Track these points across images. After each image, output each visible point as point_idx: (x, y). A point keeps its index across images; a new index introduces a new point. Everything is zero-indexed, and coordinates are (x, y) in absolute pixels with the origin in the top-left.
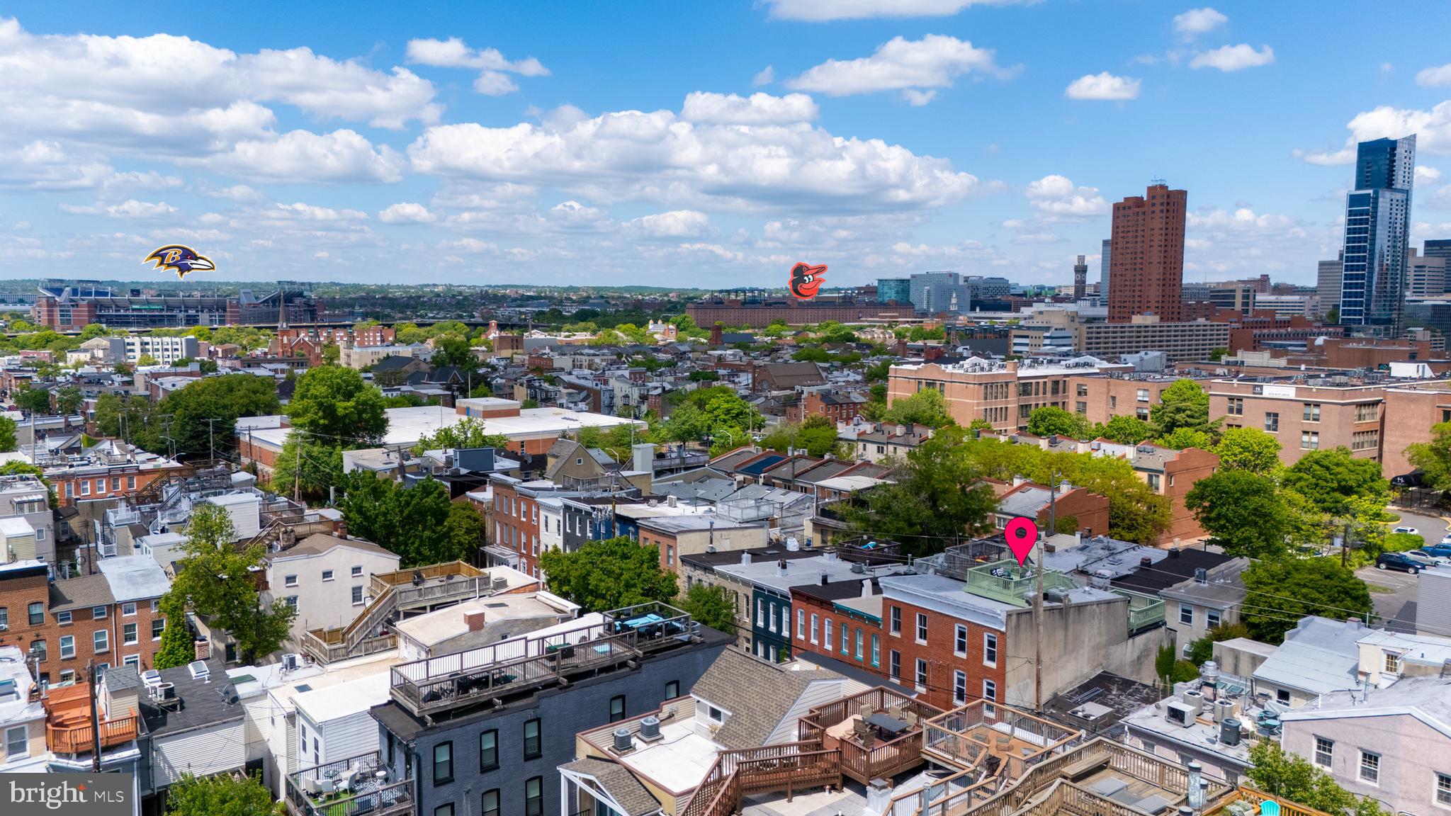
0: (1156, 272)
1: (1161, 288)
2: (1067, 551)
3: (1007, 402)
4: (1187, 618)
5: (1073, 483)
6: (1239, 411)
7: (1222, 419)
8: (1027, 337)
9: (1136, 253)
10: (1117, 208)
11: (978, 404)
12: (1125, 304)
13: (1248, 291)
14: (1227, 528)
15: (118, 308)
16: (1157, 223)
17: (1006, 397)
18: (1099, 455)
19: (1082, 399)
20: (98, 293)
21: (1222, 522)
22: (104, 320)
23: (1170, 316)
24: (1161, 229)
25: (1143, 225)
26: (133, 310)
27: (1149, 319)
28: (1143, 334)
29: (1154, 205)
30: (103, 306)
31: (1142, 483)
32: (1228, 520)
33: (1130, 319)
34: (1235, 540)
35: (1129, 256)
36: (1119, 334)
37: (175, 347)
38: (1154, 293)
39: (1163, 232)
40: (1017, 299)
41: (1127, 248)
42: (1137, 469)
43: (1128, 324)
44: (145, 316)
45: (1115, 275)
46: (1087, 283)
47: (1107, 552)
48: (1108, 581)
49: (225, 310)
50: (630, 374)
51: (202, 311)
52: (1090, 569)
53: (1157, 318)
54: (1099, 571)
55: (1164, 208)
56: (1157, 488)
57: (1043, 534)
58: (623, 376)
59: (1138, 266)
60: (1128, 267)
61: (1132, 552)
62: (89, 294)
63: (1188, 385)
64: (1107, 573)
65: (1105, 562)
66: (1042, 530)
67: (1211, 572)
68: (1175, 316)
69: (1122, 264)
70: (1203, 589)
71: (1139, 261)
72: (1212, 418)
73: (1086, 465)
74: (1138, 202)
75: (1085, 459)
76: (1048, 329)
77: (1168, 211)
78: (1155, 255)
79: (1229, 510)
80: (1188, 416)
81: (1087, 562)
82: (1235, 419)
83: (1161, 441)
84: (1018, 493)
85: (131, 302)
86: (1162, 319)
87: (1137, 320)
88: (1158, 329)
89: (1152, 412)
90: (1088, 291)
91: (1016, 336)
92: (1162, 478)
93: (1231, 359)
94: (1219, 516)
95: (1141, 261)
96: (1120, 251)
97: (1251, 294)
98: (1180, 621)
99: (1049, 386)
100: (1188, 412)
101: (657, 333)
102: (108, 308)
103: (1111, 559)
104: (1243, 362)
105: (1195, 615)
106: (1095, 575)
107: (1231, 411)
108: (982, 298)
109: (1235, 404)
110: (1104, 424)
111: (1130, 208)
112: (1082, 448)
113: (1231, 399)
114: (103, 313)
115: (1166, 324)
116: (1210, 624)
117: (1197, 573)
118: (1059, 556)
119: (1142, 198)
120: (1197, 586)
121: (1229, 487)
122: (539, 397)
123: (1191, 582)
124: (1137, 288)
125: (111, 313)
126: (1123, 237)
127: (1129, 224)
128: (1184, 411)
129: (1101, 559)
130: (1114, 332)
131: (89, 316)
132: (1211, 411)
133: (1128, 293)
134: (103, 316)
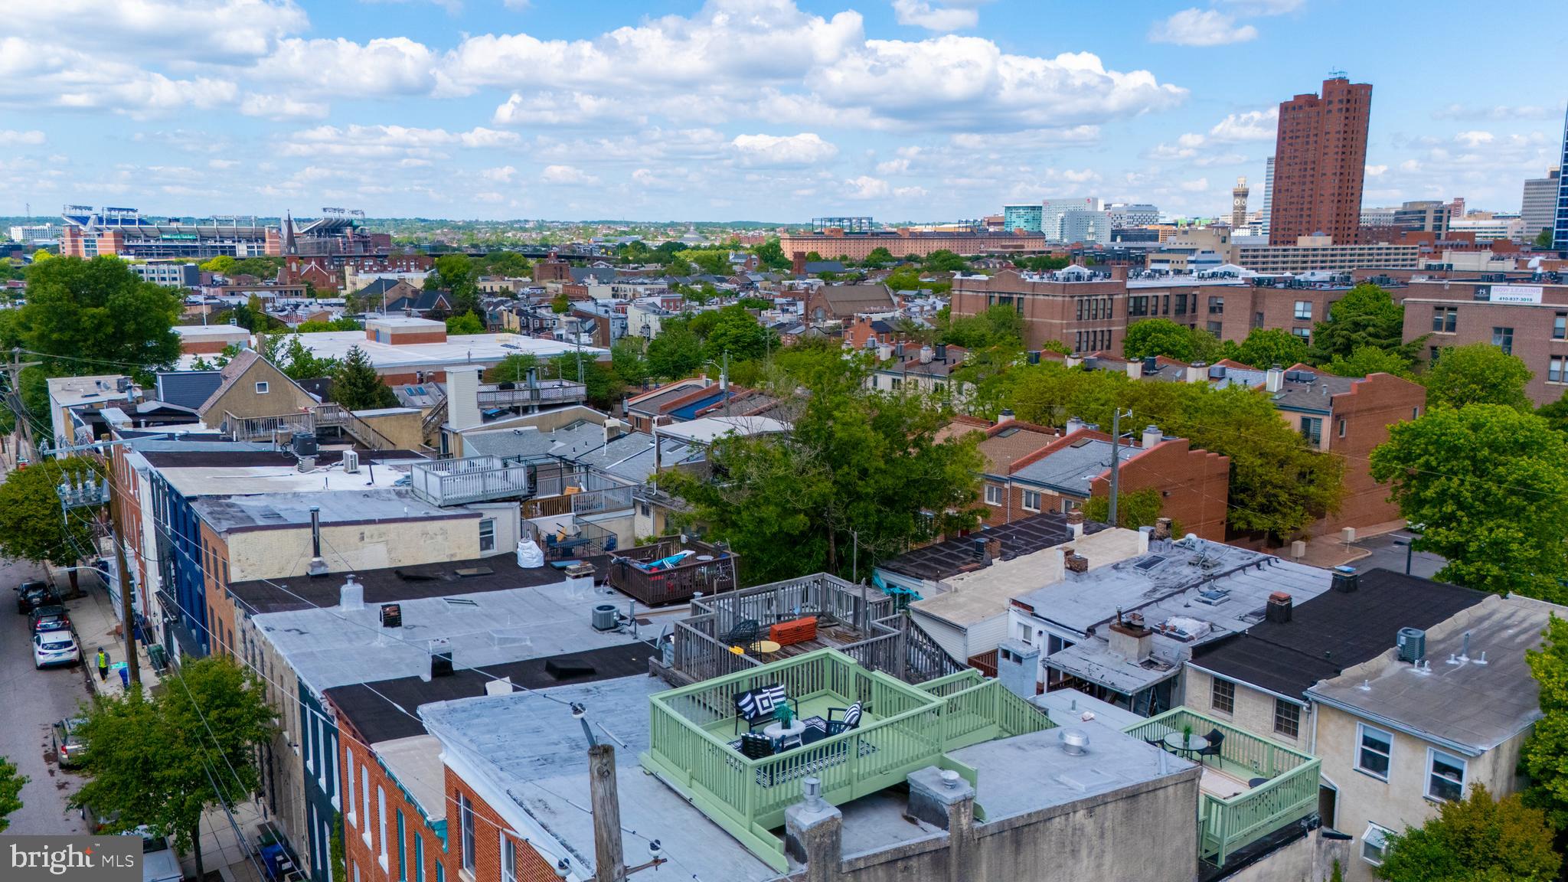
0: (1330, 186)
1: (1335, 205)
2: (1116, 567)
3: (1111, 324)
4: (1375, 759)
5: (1168, 432)
6: (1451, 327)
7: (1424, 339)
8: (1168, 261)
9: (1306, 163)
10: (1285, 108)
11: (1069, 326)
12: (1291, 226)
13: (1441, 212)
14: (1459, 522)
15: (148, 238)
16: (1334, 123)
17: (1110, 316)
18: (1222, 386)
19: (1214, 318)
20: (124, 221)
21: (1449, 508)
22: (132, 251)
23: (1345, 239)
24: (1339, 132)
25: (1316, 128)
26: (164, 240)
27: (1322, 241)
28: (1311, 258)
29: (1330, 102)
30: (131, 236)
31: (1290, 432)
32: (1461, 505)
33: (1295, 243)
34: (1473, 546)
35: (1298, 167)
36: (1280, 259)
37: (174, 275)
38: (1326, 211)
39: (1341, 136)
40: (1166, 227)
41: (1295, 157)
42: (1283, 408)
43: (1292, 247)
44: (176, 247)
45: (1280, 191)
46: (1248, 211)
47: (1200, 572)
48: (1187, 649)
49: (264, 241)
50: (662, 301)
51: (239, 241)
52: (1151, 617)
53: (1329, 240)
54: (1174, 622)
55: (1344, 106)
56: (1317, 442)
57: (1078, 528)
58: (654, 304)
59: (1308, 179)
60: (1295, 180)
61: (1253, 572)
62: (115, 222)
63: (1371, 294)
64: (1189, 626)
65: (1192, 596)
66: (1078, 519)
67: (1434, 633)
68: (1352, 238)
69: (1289, 177)
70: (1419, 684)
71: (1310, 172)
72: (1409, 335)
73: (1193, 403)
74: (1311, 100)
75: (1195, 392)
76: (1192, 251)
77: (1347, 110)
78: (1330, 165)
79: (1464, 485)
80: (1370, 335)
81: (1154, 599)
82: (1443, 338)
83: (1328, 366)
84: (1068, 449)
85: (161, 231)
86: (1335, 242)
87: (1304, 242)
88: (1330, 252)
89: (1315, 334)
90: (1249, 219)
91: (1154, 261)
92: (1326, 424)
93: (1434, 262)
94: (1442, 497)
95: (1312, 172)
96: (1287, 160)
97: (1445, 215)
98: (1357, 764)
99: (1173, 301)
100: (1371, 329)
101: (736, 264)
102: (137, 238)
103: (1205, 588)
104: (1450, 266)
105: (1399, 754)
106: (1162, 629)
107: (1438, 325)
108: (1124, 226)
109: (1444, 317)
110: (1238, 343)
111: (1301, 107)
112: (1195, 375)
113: (1439, 308)
114: (131, 243)
115: (1339, 247)
116: (1439, 787)
117: (1403, 640)
118: (1098, 578)
119: (1316, 96)
120: (1402, 677)
121: (1466, 437)
122: (531, 326)
123: (1386, 663)
124: (1306, 206)
125: (140, 243)
126: (1291, 144)
127: (1299, 127)
128: (1365, 327)
129: (1182, 589)
130: (1274, 256)
131: (116, 247)
132: (1406, 330)
133: (1293, 213)
134: (132, 247)
